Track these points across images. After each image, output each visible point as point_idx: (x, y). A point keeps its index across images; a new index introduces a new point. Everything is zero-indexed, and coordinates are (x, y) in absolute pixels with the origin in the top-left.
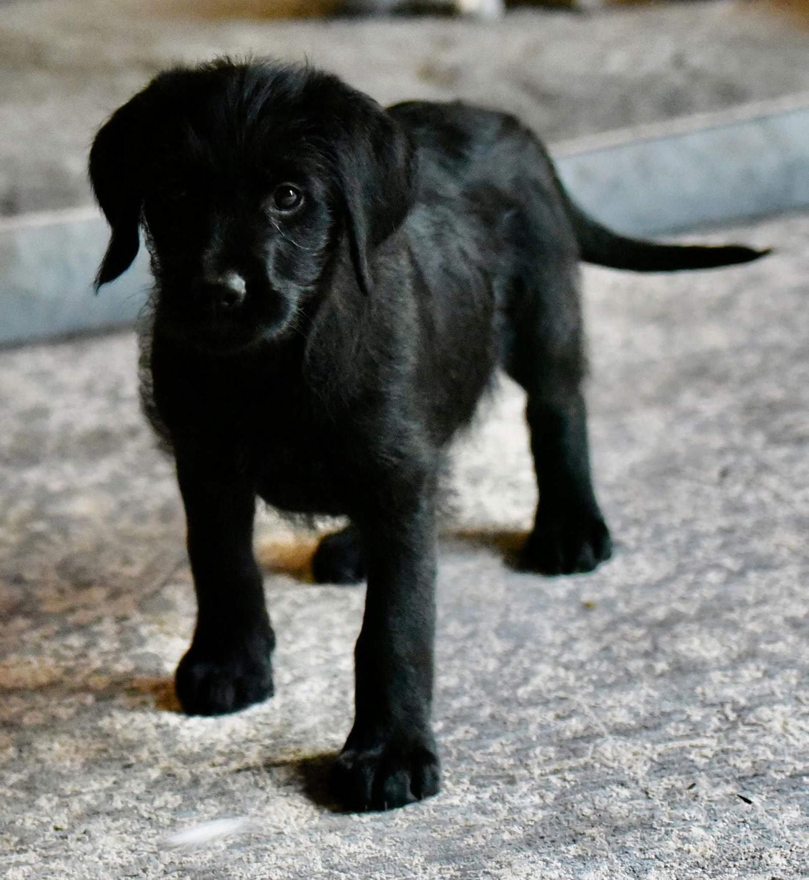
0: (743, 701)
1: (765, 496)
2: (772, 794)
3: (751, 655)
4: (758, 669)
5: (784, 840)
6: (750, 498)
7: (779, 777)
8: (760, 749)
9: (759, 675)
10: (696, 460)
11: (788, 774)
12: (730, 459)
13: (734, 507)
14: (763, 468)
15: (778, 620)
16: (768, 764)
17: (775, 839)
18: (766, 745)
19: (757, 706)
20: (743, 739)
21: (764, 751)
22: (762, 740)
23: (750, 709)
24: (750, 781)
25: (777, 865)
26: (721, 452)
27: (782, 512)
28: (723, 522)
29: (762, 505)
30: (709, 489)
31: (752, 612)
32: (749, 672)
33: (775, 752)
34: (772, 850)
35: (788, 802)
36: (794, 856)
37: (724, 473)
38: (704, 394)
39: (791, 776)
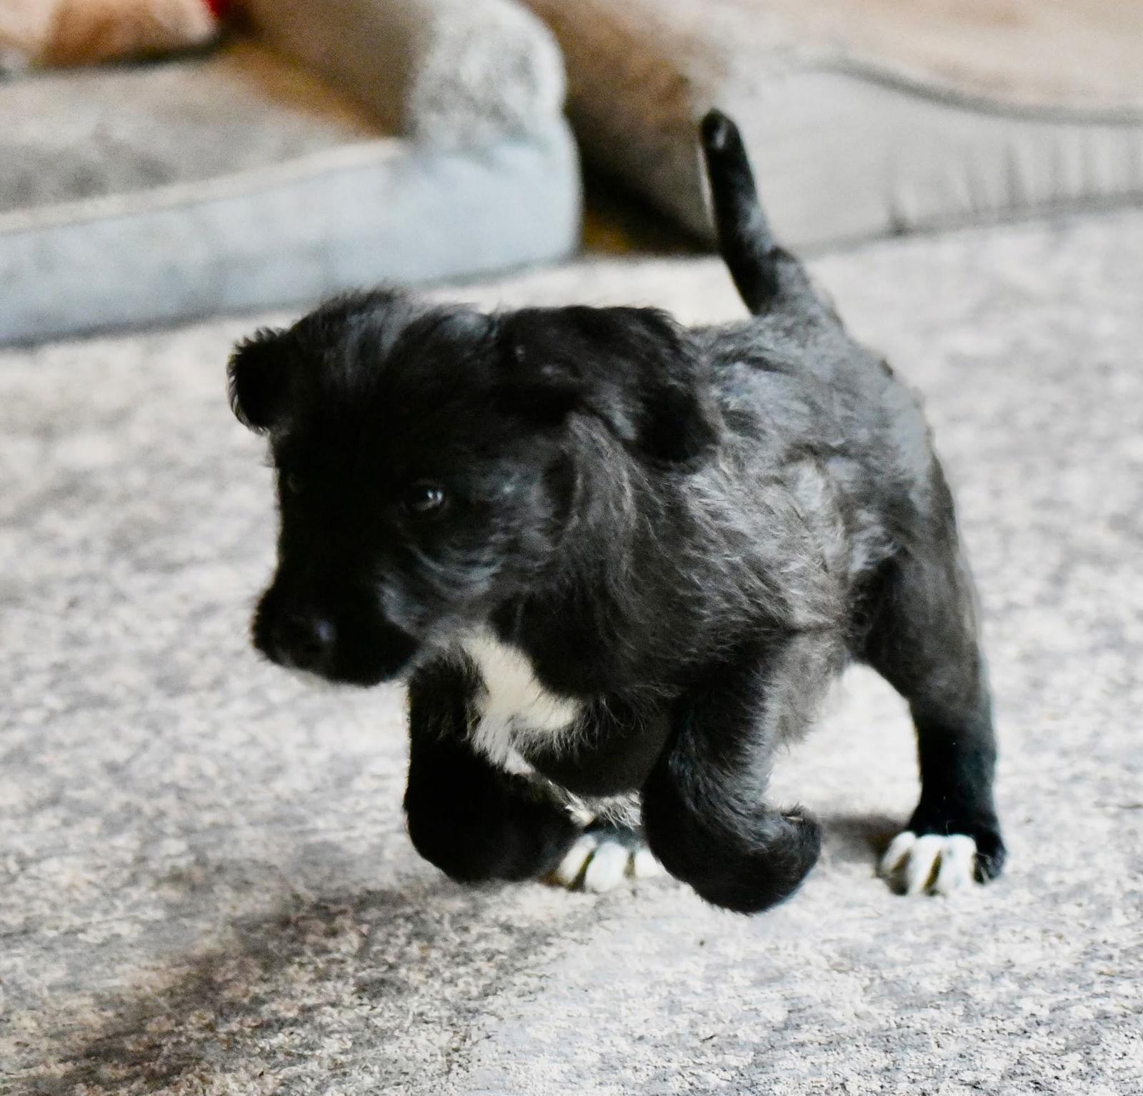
0: (29, 852)
1: (114, 629)
2: (39, 952)
3: (54, 801)
4: (56, 817)
5: (39, 1002)
6: (96, 631)
7: (52, 934)
8: (37, 904)
9: (56, 823)
10: (42, 589)
11: (62, 930)
12: (82, 589)
13: (75, 640)
14: (120, 597)
15: (93, 764)
16: (41, 920)
17: (29, 1000)
18: (46, 900)
19: (44, 858)
20: (20, 893)
21: (41, 907)
22: (42, 895)
23: (37, 861)
24: (15, 938)
25: (25, 1028)
26: (74, 580)
27: (128, 646)
28: (58, 656)
29: (106, 639)
30: (51, 621)
31: (65, 755)
32: (46, 820)
33: (54, 906)
34: (22, 1013)
35: (55, 960)
36: (47, 1018)
37: (73, 604)
38: (71, 515)
39: (66, 933)
